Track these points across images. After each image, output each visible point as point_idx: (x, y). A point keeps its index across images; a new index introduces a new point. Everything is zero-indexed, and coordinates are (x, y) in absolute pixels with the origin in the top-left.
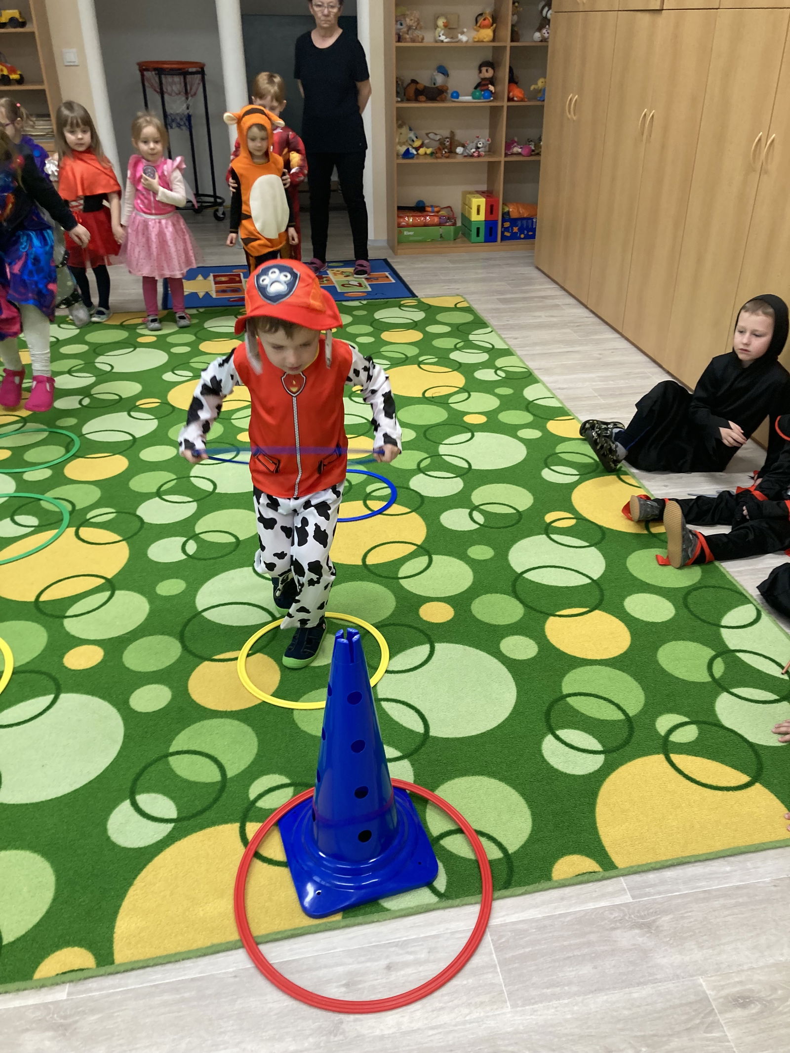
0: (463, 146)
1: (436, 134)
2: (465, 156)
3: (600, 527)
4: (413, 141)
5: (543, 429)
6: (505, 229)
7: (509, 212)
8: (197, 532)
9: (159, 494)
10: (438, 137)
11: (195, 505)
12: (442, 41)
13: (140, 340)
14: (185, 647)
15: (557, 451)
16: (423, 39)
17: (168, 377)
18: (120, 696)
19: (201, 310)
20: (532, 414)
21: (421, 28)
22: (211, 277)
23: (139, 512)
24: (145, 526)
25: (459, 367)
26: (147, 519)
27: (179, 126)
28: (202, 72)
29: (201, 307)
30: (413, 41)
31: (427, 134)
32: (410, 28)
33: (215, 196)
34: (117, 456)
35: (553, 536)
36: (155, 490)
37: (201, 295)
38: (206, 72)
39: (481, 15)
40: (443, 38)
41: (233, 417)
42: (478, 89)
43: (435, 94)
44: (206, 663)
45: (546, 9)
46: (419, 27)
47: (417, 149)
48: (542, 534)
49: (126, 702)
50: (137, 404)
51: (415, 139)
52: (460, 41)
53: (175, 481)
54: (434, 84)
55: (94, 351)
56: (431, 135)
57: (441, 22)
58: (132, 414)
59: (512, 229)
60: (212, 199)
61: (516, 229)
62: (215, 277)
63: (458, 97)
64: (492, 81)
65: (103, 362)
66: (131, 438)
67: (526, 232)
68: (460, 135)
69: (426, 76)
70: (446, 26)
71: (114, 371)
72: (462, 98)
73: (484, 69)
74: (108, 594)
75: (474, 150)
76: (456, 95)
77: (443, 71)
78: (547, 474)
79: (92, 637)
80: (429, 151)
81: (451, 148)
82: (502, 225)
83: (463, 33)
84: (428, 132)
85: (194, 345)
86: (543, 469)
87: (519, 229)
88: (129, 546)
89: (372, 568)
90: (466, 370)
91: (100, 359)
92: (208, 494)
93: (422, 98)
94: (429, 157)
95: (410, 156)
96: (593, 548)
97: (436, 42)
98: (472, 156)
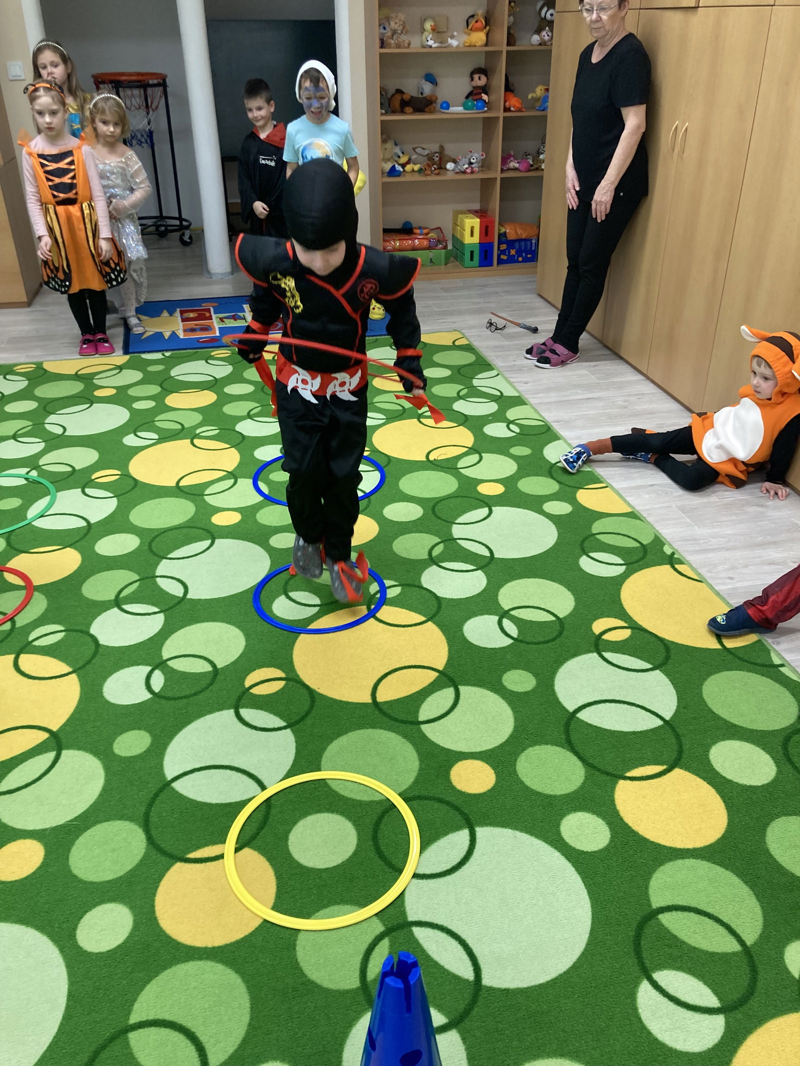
0: (455, 161)
1: (423, 149)
2: (457, 173)
3: (662, 640)
4: (399, 157)
5: (573, 501)
6: (502, 252)
7: (505, 233)
8: (165, 658)
9: (117, 603)
10: (426, 152)
11: (161, 617)
12: (431, 47)
13: (98, 393)
14: (150, 839)
15: (594, 531)
16: (409, 44)
17: (130, 440)
18: (64, 926)
19: (168, 354)
20: (558, 482)
21: (406, 32)
22: (178, 313)
23: (93, 631)
24: (101, 650)
25: (464, 420)
26: (103, 641)
27: (140, 143)
28: (163, 84)
29: (167, 351)
30: (398, 46)
31: (414, 149)
32: (394, 32)
33: (180, 218)
34: (68, 549)
35: (606, 655)
36: (113, 597)
37: (167, 335)
38: (168, 84)
39: (473, 16)
40: (431, 43)
41: (206, 493)
42: (470, 98)
43: (422, 104)
44: (179, 865)
45: (545, 9)
46: (405, 31)
47: (403, 166)
48: (592, 652)
49: (72, 935)
50: (93, 477)
51: (401, 155)
52: (450, 46)
53: (136, 585)
54: (422, 94)
55: (45, 408)
56: (419, 150)
57: (428, 25)
58: (87, 490)
59: (509, 252)
60: (177, 222)
61: (513, 252)
62: (182, 312)
63: (448, 108)
64: (485, 89)
65: (54, 423)
66: (84, 524)
67: (524, 255)
68: (450, 149)
69: (413, 86)
70: (433, 30)
71: (66, 434)
72: (453, 109)
73: (476, 76)
74: (52, 755)
75: (466, 166)
76: (446, 105)
77: (431, 79)
78: (586, 564)
79: (30, 827)
80: (416, 168)
81: (440, 164)
82: (499, 248)
83: (452, 37)
84: (415, 146)
85: (159, 399)
86: (581, 556)
87: (516, 252)
88: (80, 680)
89: (384, 708)
90: (474, 424)
91: (52, 418)
92: (176, 601)
93: (408, 109)
94: (416, 175)
95: (396, 173)
96: (658, 671)
97: (423, 47)
98: (464, 172)
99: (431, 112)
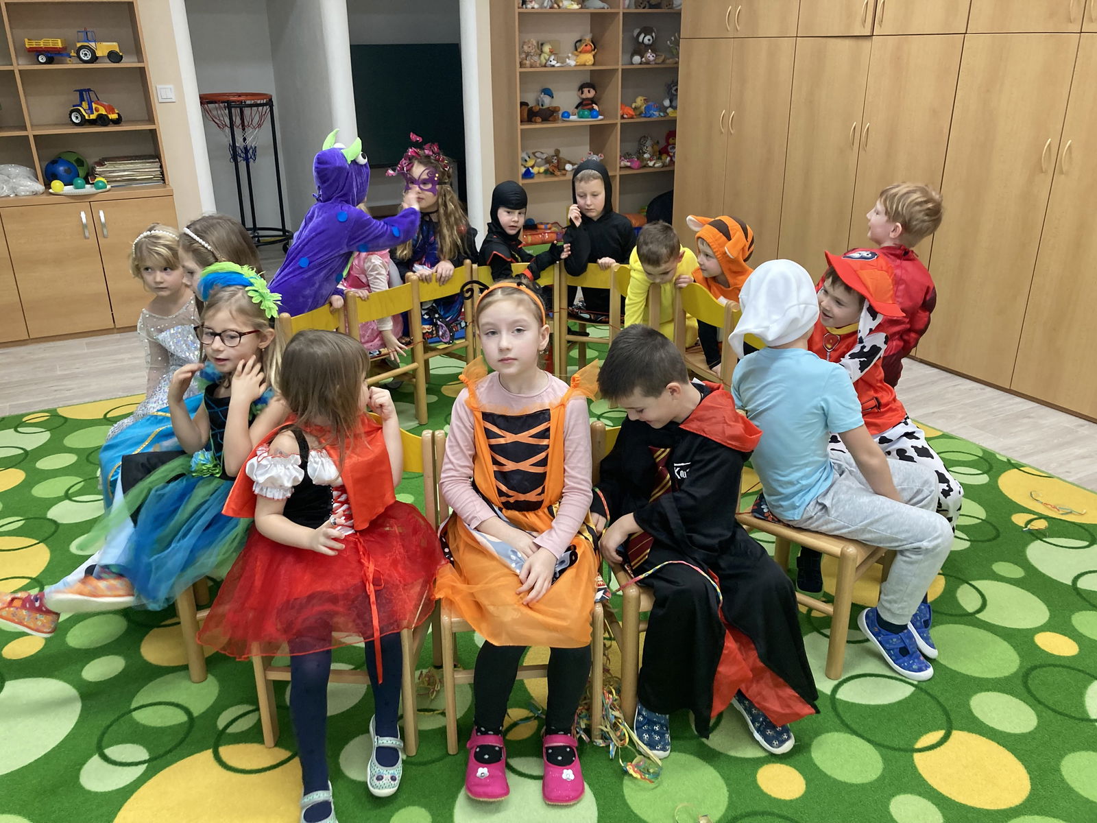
1: (542, 153)
3: (1073, 523)
4: (526, 161)
10: (544, 156)
12: (553, 66)
16: (535, 64)
28: (269, 104)
30: (531, 66)
31: (534, 154)
33: (283, 230)
35: (1048, 540)
38: (275, 103)
39: (580, 41)
40: (554, 63)
42: (580, 108)
43: (548, 115)
44: (917, 755)
46: (536, 53)
48: (1035, 540)
51: (528, 159)
52: (569, 65)
54: (544, 106)
56: (540, 155)
57: (547, 49)
60: (281, 233)
63: (567, 117)
64: (593, 101)
68: (564, 154)
70: (552, 52)
72: (572, 118)
73: (586, 90)
76: (566, 115)
77: (548, 92)
80: (542, 169)
83: (568, 58)
84: (534, 151)
93: (537, 119)
94: (543, 175)
95: (531, 175)
99: (555, 120)
